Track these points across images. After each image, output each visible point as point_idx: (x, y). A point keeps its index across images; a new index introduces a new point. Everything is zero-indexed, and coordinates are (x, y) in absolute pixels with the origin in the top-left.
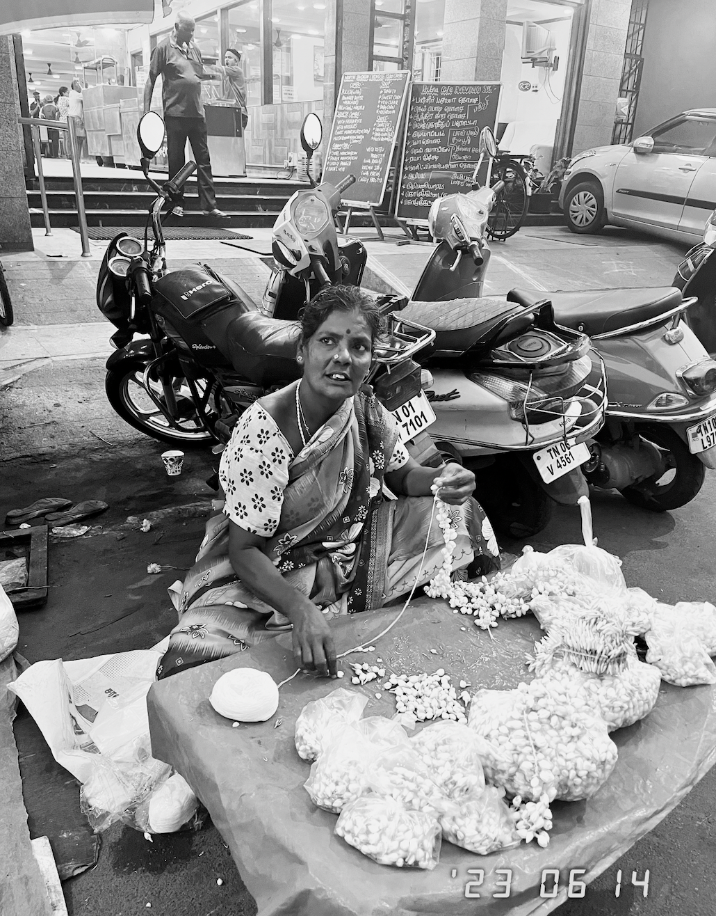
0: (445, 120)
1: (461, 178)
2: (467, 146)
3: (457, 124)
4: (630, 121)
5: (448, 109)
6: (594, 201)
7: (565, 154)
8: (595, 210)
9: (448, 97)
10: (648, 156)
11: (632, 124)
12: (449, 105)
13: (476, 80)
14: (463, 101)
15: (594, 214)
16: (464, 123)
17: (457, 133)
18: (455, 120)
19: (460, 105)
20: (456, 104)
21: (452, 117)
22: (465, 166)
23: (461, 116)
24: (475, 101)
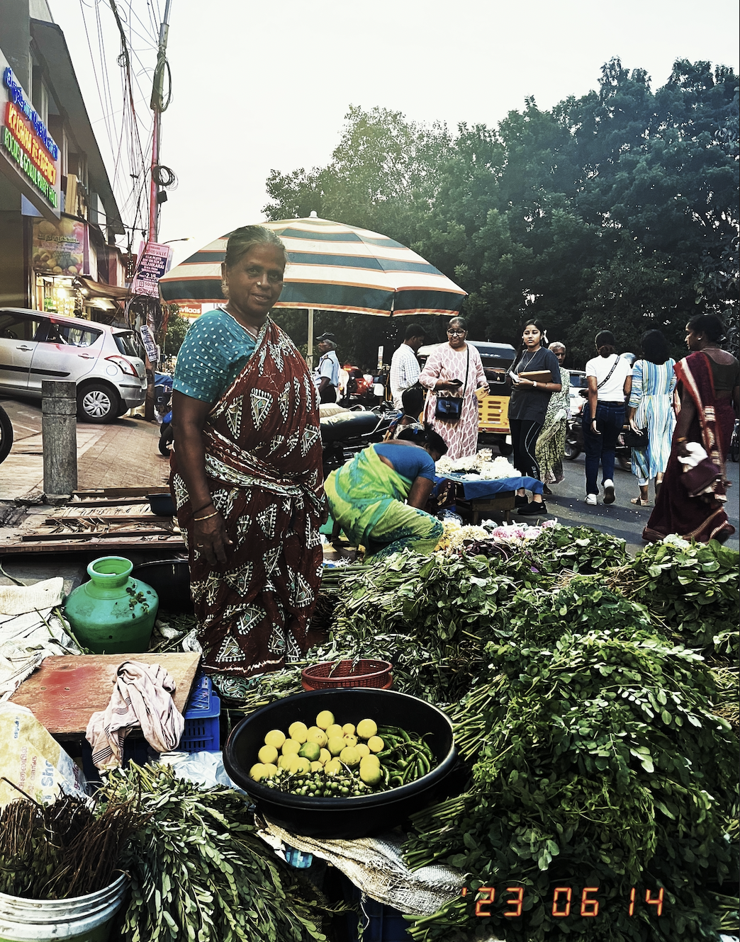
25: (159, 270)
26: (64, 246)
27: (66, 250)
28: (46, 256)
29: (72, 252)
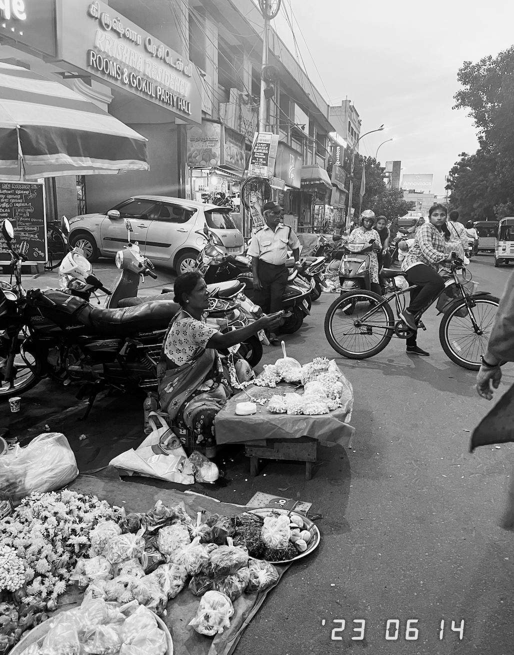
0: (9, 203)
1: (27, 235)
2: (27, 217)
3: (17, 205)
4: (84, 199)
5: (10, 197)
6: (89, 244)
7: (54, 217)
8: (92, 249)
9: (7, 190)
10: (117, 220)
11: (85, 200)
12: (9, 194)
13: (24, 181)
14: (19, 192)
15: (92, 252)
16: (23, 205)
17: (19, 210)
18: (16, 203)
19: (17, 194)
20: (15, 194)
21: (13, 201)
22: (28, 229)
23: (19, 201)
24: (27, 192)
25: (265, 154)
26: (208, 144)
27: (209, 147)
28: (196, 154)
29: (213, 148)
